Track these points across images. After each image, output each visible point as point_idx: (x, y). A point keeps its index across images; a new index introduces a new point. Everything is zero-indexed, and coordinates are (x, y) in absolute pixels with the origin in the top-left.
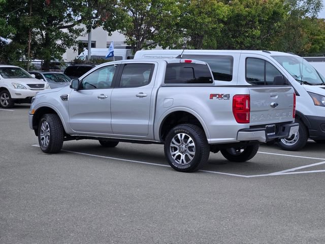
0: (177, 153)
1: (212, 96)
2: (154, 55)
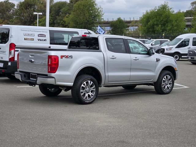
2: (29, 30)
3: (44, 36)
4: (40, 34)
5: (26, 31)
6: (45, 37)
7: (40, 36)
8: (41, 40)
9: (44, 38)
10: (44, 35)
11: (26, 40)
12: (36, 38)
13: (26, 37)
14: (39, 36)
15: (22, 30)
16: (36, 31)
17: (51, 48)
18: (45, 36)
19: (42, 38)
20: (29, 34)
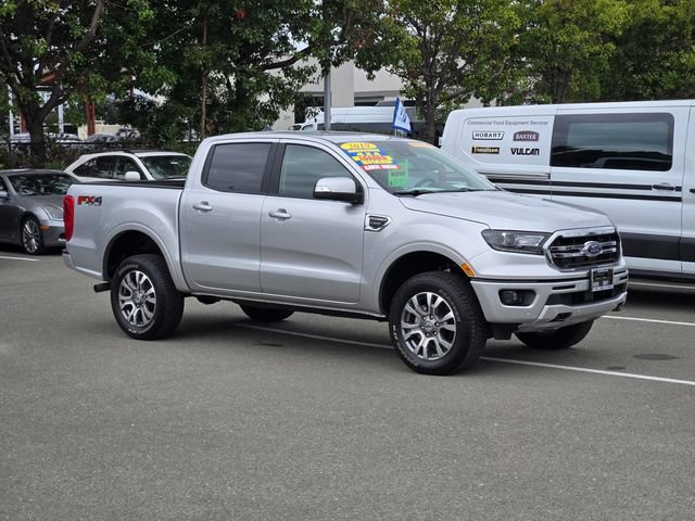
2: (490, 120)
3: (534, 136)
4: (520, 133)
5: (482, 123)
6: (537, 139)
7: (520, 140)
8: (521, 152)
9: (531, 145)
10: (533, 133)
11: (477, 152)
12: (507, 143)
13: (477, 144)
14: (517, 137)
16: (510, 123)
17: (552, 179)
18: (537, 135)
19: (524, 145)
20: (486, 135)
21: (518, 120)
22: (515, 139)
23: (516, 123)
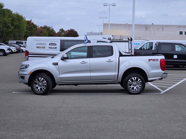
0: (132, 86)
1: (149, 60)
2: (41, 40)
4: (51, 43)
5: (39, 41)
6: (56, 45)
8: (52, 48)
9: (55, 46)
10: (54, 44)
11: (38, 48)
12: (47, 46)
13: (38, 46)
14: (50, 44)
15: (35, 40)
16: (48, 41)
18: (56, 44)
19: (52, 46)
20: (41, 44)
21: (50, 40)
22: (49, 45)
23: (49, 41)
